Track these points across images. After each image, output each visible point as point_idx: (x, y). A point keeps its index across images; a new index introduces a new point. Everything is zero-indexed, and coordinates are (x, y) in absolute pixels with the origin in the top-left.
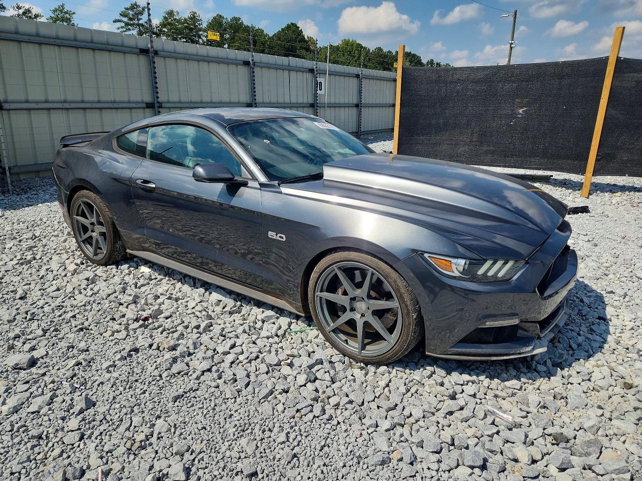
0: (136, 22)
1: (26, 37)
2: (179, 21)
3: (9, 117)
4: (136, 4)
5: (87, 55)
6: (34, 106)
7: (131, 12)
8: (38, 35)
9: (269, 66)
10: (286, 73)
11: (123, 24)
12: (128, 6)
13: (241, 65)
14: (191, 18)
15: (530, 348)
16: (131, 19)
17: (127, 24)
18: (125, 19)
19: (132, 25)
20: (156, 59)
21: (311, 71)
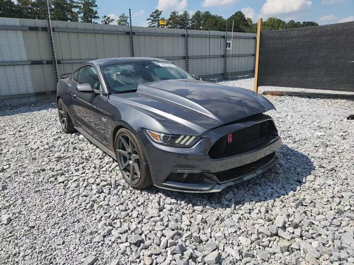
0: (157, 19)
1: (70, 30)
2: (177, 16)
3: (64, 68)
4: (157, 10)
5: (99, 37)
6: (74, 61)
7: (155, 14)
8: (77, 29)
9: (197, 36)
10: (208, 39)
11: (151, 21)
12: (154, 11)
13: (180, 37)
14: (184, 14)
15: (208, 188)
16: (155, 18)
17: (153, 20)
18: (152, 18)
19: (155, 21)
20: (134, 36)
21: (224, 37)
